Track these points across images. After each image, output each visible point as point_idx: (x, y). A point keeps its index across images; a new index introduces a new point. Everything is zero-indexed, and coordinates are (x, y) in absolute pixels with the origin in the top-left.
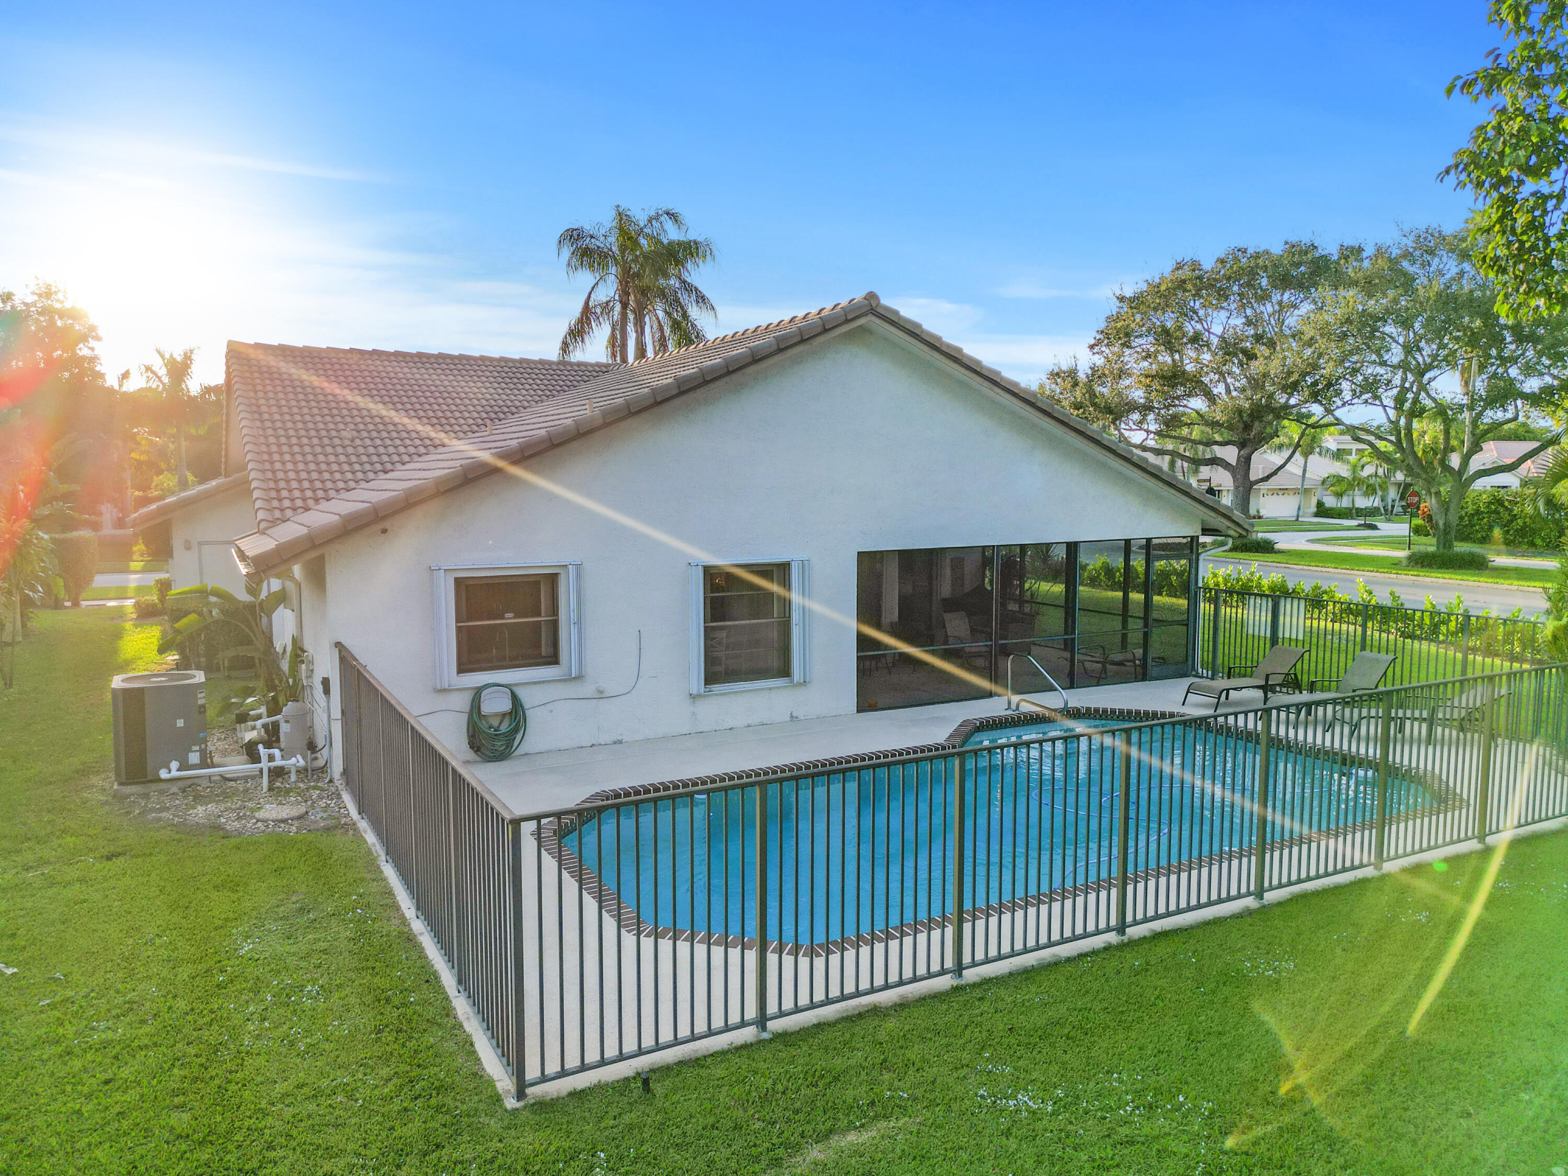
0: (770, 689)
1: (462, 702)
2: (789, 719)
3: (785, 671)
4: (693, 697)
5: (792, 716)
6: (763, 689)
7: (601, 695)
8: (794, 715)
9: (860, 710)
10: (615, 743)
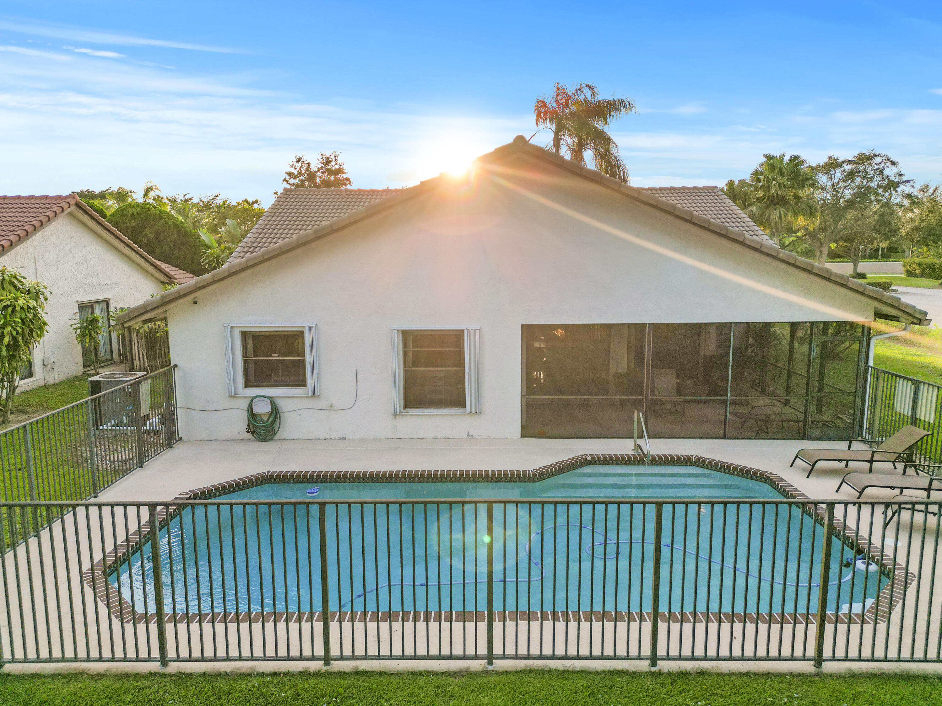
0: (452, 415)
1: (245, 404)
2: (467, 437)
3: (461, 404)
4: (395, 415)
5: (468, 435)
6: (447, 415)
7: (331, 408)
8: (471, 434)
9: (522, 436)
10: (341, 439)
